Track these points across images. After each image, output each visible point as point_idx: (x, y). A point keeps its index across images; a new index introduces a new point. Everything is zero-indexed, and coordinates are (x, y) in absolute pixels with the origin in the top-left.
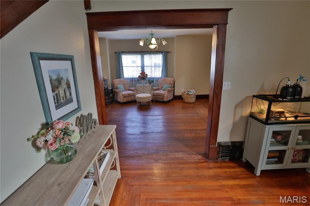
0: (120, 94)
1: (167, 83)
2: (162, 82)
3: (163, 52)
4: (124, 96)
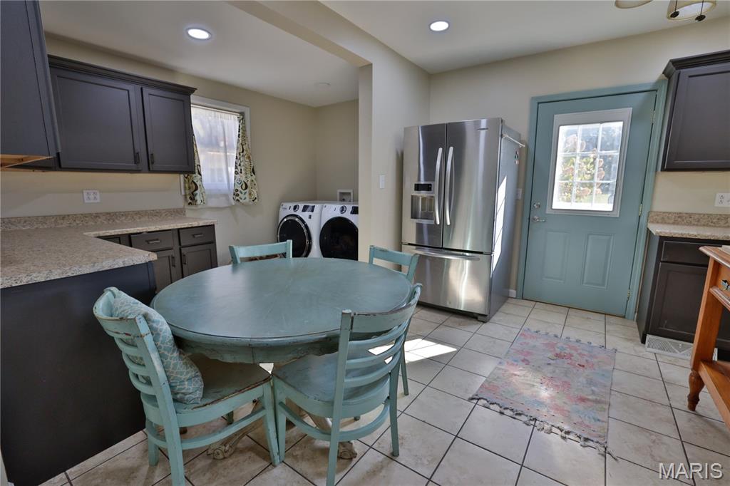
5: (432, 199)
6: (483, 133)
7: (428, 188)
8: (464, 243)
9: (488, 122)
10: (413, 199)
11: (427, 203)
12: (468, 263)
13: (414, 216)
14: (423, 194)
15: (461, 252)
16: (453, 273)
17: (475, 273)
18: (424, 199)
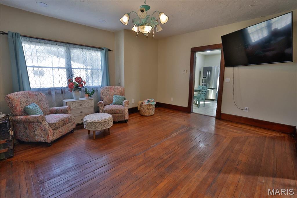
0: (44, 123)
1: (115, 93)
2: (108, 92)
3: (103, 49)
4: (54, 127)
5: (206, 80)
6: (216, 69)
7: (206, 78)
8: (212, 87)
9: (217, 67)
10: (203, 80)
11: (205, 80)
12: (212, 90)
13: (202, 83)
14: (205, 79)
15: (211, 89)
16: (210, 92)
17: (214, 92)
18: (204, 80)
